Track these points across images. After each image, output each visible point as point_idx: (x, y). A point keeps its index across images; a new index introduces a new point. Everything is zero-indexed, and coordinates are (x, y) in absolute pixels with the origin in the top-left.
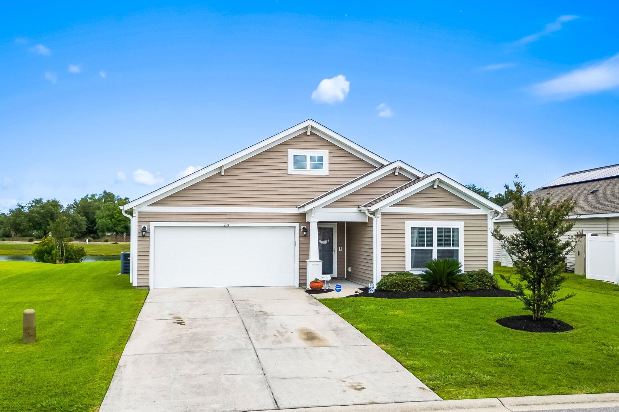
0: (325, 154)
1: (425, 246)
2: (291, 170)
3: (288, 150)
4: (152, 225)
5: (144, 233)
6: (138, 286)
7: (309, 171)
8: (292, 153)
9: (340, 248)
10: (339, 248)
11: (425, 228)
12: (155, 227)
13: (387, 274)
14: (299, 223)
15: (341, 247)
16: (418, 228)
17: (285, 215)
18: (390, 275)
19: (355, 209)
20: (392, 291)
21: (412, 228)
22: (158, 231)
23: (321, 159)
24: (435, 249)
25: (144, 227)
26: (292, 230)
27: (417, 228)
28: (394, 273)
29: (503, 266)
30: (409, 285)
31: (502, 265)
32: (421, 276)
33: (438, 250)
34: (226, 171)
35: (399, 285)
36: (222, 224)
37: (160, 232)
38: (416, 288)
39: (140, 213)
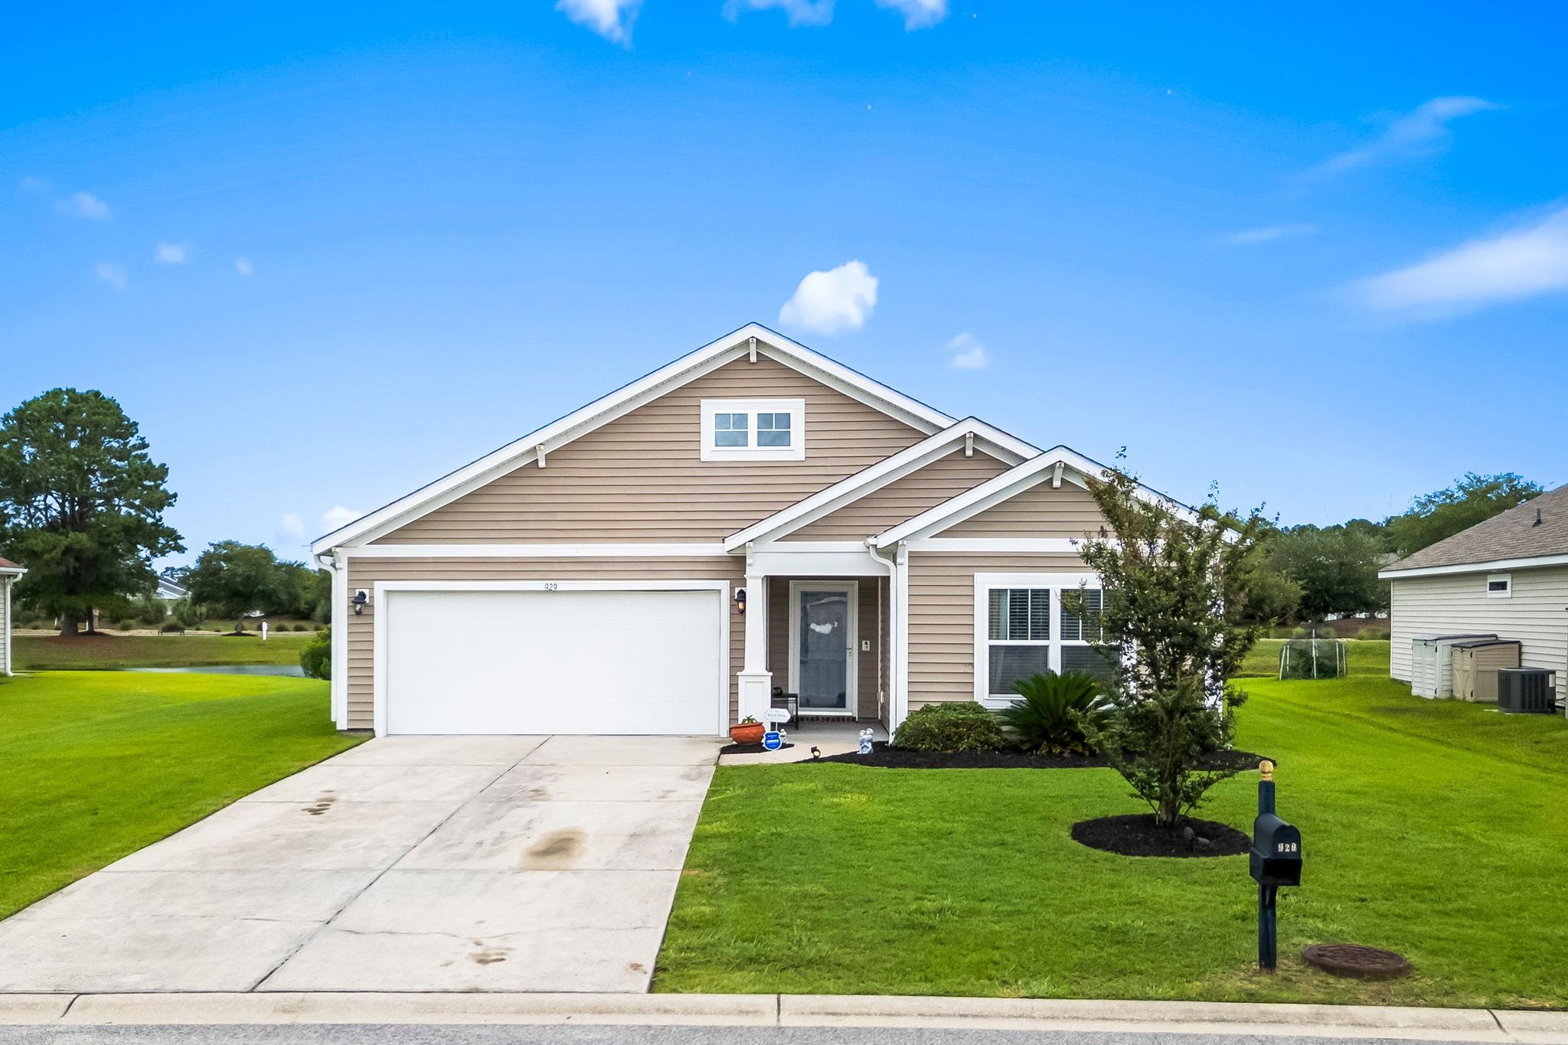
0: (795, 408)
1: (1027, 636)
2: (710, 451)
3: (702, 400)
4: (380, 587)
5: (358, 607)
6: (349, 730)
7: (753, 452)
8: (710, 409)
9: (866, 643)
10: (864, 642)
11: (1028, 590)
12: (388, 592)
13: (918, 707)
14: (729, 581)
15: (869, 642)
16: (1009, 591)
17: (694, 561)
18: (927, 709)
19: (858, 545)
20: (916, 750)
21: (991, 591)
22: (398, 602)
23: (785, 419)
24: (1055, 644)
25: (363, 595)
26: (714, 597)
27: (1007, 590)
28: (939, 704)
29: (1415, 697)
30: (961, 738)
31: (1415, 692)
32: (1005, 712)
33: (1063, 647)
34: (549, 457)
35: (933, 736)
36: (540, 586)
37: (400, 604)
38: (981, 743)
39: (352, 562)
